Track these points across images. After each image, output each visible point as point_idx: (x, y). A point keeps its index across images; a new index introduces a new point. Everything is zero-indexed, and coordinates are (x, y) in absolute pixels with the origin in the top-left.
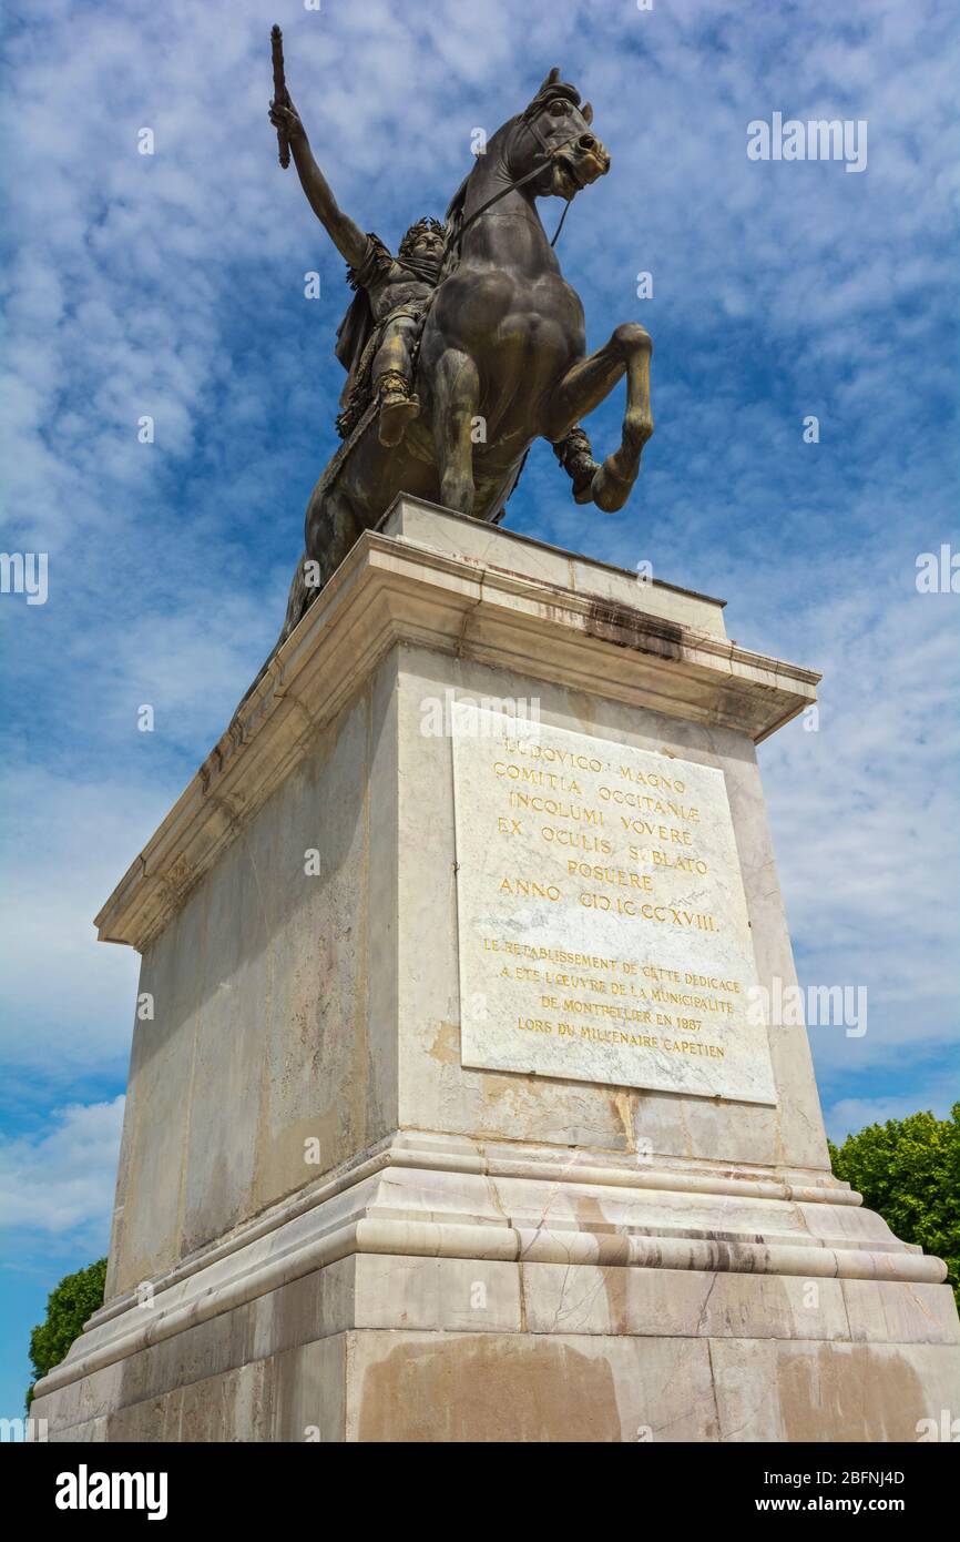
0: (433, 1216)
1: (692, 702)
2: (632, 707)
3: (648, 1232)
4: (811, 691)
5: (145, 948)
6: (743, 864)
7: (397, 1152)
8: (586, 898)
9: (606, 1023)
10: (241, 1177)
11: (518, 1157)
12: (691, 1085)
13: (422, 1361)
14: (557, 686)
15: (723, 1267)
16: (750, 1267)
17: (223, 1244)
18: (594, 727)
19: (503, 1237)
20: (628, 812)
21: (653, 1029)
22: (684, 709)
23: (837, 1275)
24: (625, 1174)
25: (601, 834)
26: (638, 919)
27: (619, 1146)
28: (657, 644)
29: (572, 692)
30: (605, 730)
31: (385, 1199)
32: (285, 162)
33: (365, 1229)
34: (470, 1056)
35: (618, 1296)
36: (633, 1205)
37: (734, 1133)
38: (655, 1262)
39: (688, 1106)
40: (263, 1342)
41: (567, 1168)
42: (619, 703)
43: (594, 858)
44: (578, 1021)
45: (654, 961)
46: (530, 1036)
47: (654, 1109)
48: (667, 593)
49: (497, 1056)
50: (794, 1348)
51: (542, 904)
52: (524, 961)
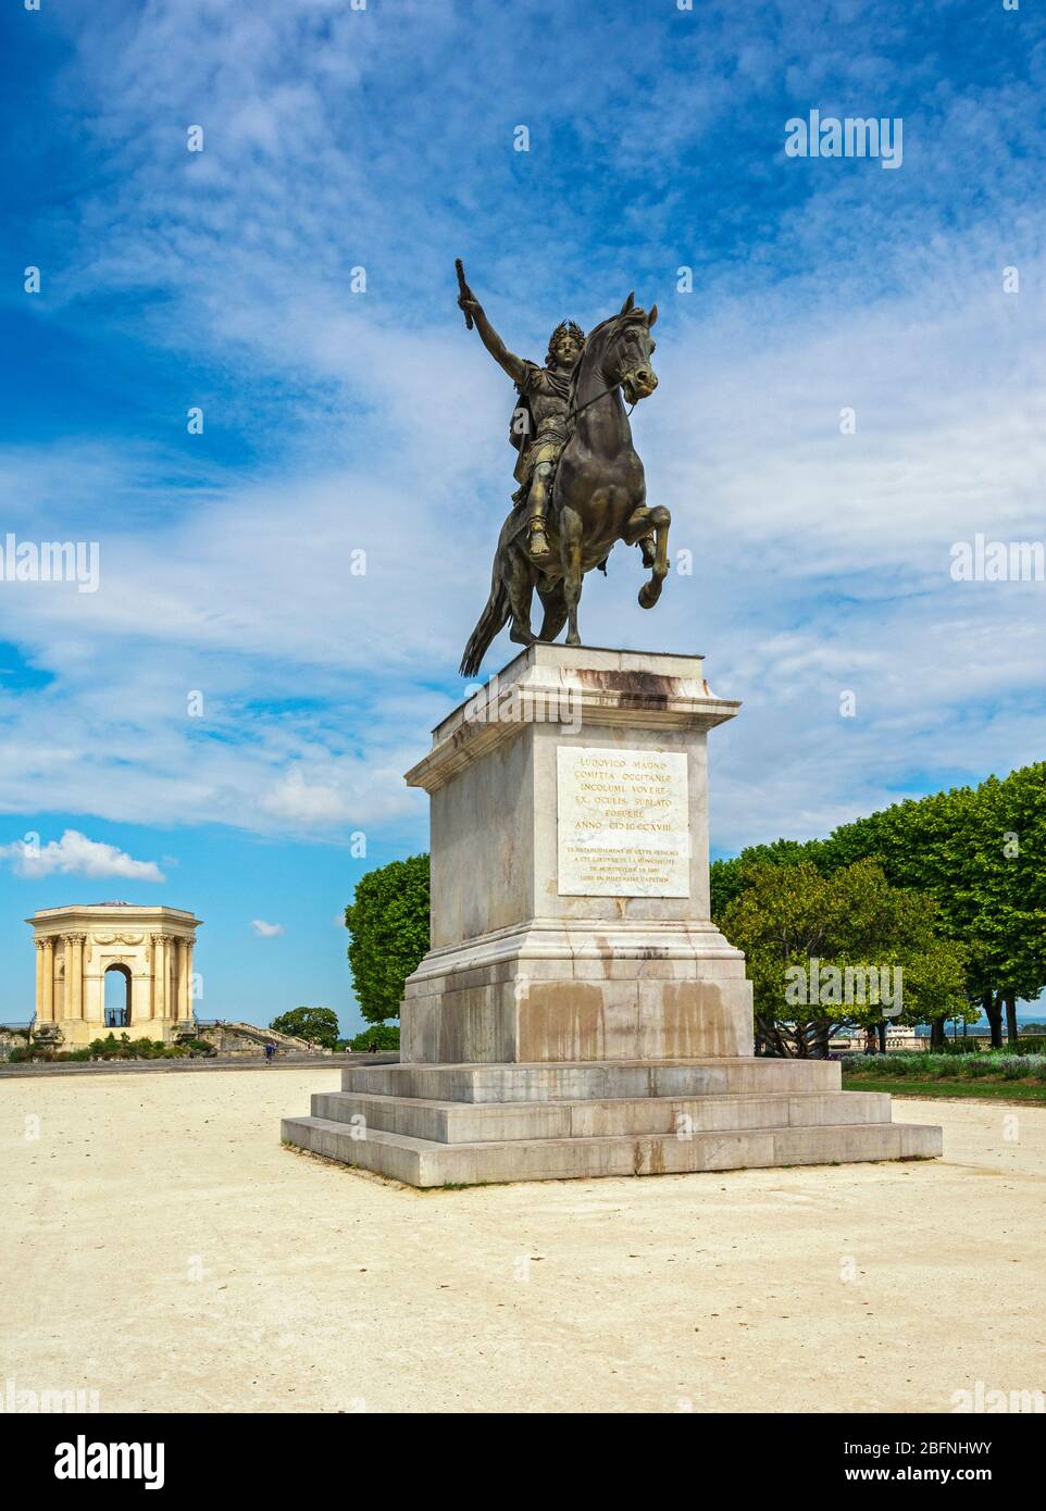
0: (544, 947)
1: (674, 723)
2: (644, 729)
3: (622, 948)
4: (735, 711)
5: (432, 793)
6: (690, 797)
7: (533, 926)
8: (613, 825)
9: (617, 874)
10: (485, 916)
11: (580, 924)
12: (651, 894)
13: (539, 988)
14: (607, 727)
15: (650, 958)
16: (660, 958)
17: (482, 939)
18: (625, 743)
19: (568, 952)
20: (636, 783)
21: (637, 874)
22: (671, 726)
23: (696, 959)
24: (620, 928)
25: (622, 796)
26: (636, 831)
27: (619, 917)
28: (654, 704)
29: (615, 728)
30: (630, 744)
31: (529, 943)
32: (470, 327)
33: (521, 953)
34: (561, 891)
35: (607, 968)
36: (619, 938)
37: (668, 909)
38: (623, 958)
39: (650, 901)
40: (493, 979)
41: (596, 927)
42: (637, 729)
43: (618, 807)
44: (605, 875)
45: (641, 848)
46: (585, 882)
47: (634, 905)
49: (572, 890)
50: (671, 982)
51: (593, 830)
52: (585, 855)
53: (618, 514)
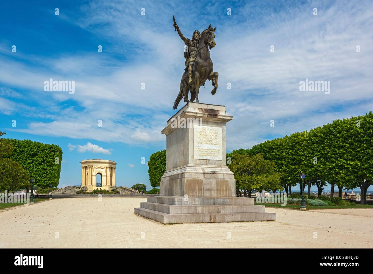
0: (191, 170)
1: (219, 121)
2: (213, 122)
3: (207, 171)
4: (232, 118)
5: (167, 135)
6: (222, 138)
7: (188, 166)
8: (206, 143)
9: (207, 154)
10: (178, 163)
11: (198, 166)
12: (214, 159)
13: (190, 180)
14: (205, 121)
15: (213, 173)
16: (216, 174)
17: (177, 168)
18: (208, 125)
19: (196, 172)
20: (211, 134)
21: (211, 155)
22: (218, 121)
23: (223, 174)
24: (207, 167)
25: (208, 137)
26: (211, 145)
27: (207, 164)
28: (215, 116)
29: (206, 122)
30: (209, 125)
31: (187, 169)
32: (176, 31)
33: (186, 171)
34: (194, 158)
35: (204, 176)
36: (207, 169)
37: (217, 163)
38: (208, 173)
39: (213, 161)
40: (180, 177)
41: (202, 166)
42: (211, 122)
43: (207, 139)
44: (204, 155)
45: (212, 149)
46: (200, 156)
47: (210, 161)
48: (218, 106)
49: (197, 158)
50: (218, 179)
51: (201, 144)
52: (200, 150)
53: (207, 74)
